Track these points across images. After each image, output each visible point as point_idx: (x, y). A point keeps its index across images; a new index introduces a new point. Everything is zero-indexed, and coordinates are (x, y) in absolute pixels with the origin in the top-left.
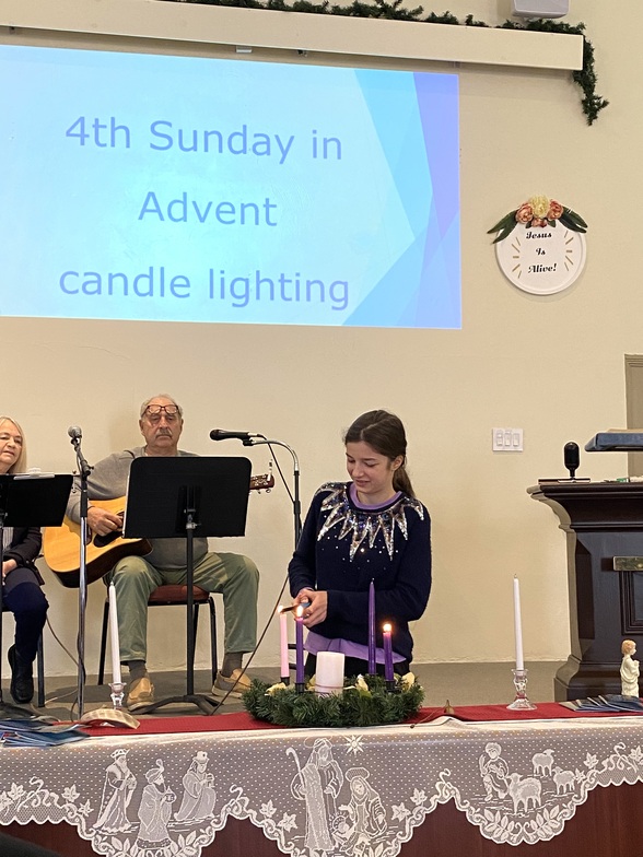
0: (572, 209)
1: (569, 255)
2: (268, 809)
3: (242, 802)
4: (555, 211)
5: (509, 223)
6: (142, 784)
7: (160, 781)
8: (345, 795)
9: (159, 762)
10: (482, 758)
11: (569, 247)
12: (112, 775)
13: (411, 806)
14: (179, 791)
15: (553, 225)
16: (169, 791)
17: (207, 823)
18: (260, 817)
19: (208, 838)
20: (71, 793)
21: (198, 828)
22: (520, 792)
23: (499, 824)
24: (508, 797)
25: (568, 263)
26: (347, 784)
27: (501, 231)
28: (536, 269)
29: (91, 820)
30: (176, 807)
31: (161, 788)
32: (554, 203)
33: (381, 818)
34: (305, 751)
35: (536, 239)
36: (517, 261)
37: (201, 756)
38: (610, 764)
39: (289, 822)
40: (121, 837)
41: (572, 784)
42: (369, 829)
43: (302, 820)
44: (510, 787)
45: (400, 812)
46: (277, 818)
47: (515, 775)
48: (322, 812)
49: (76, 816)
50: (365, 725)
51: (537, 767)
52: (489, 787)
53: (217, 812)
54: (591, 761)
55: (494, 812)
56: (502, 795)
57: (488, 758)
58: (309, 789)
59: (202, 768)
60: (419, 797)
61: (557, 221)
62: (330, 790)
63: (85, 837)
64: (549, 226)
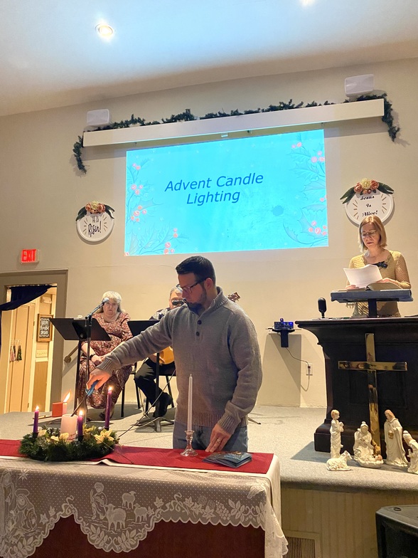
0: (384, 183)
1: (384, 206)
4: (374, 185)
5: (350, 194)
8: (13, 504)
10: (92, 492)
11: (384, 202)
13: (48, 516)
15: (375, 191)
23: (99, 535)
25: (384, 210)
26: (15, 498)
27: (346, 198)
28: (366, 214)
32: (373, 181)
33: (34, 521)
35: (366, 199)
36: (356, 211)
38: (171, 507)
41: (145, 516)
42: (25, 527)
44: (107, 513)
45: (44, 519)
47: (110, 505)
48: (3, 513)
51: (124, 502)
52: (94, 511)
54: (159, 502)
55: (96, 527)
56: (102, 517)
57: (95, 492)
60: (52, 512)
61: (377, 190)
64: (372, 193)
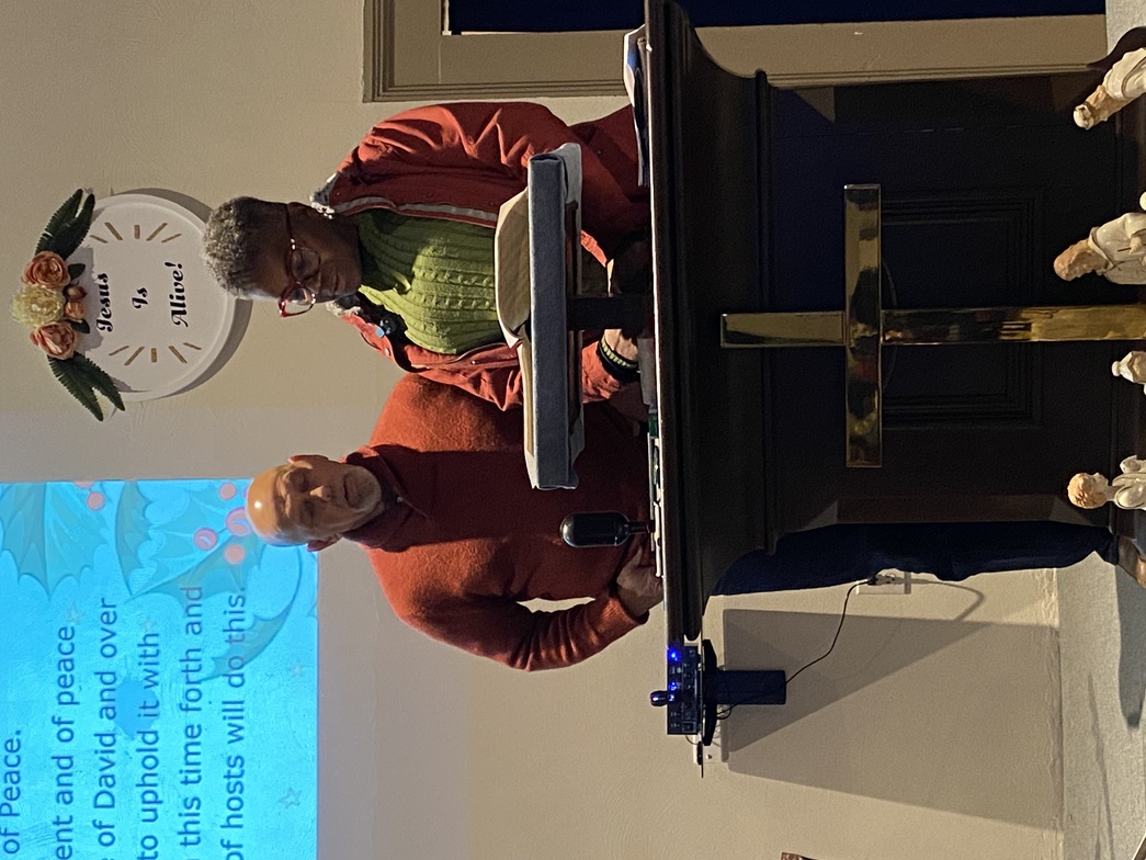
0: (40, 229)
1: (145, 234)
4: (49, 271)
5: (81, 376)
11: (127, 232)
15: (78, 270)
25: (163, 234)
27: (97, 393)
28: (179, 310)
32: (31, 277)
35: (111, 309)
36: (164, 354)
61: (73, 259)
64: (83, 281)
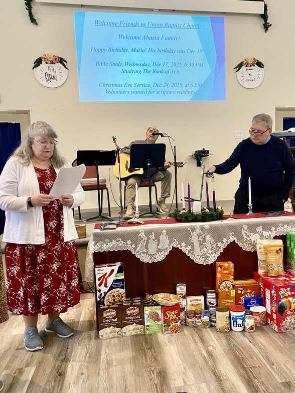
1: (259, 75)
2: (183, 244)
3: (176, 243)
6: (148, 239)
7: (154, 238)
8: (204, 240)
9: (153, 233)
10: (243, 229)
12: (140, 237)
13: (223, 243)
14: (159, 240)
16: (156, 240)
17: (167, 249)
18: (181, 247)
19: (167, 253)
20: (129, 242)
21: (164, 250)
22: (253, 238)
23: (248, 247)
24: (250, 239)
25: (259, 78)
26: (205, 237)
29: (135, 249)
30: (158, 245)
31: (154, 240)
33: (214, 246)
34: (193, 229)
36: (243, 78)
37: (164, 231)
38: (279, 230)
39: (189, 248)
40: (143, 253)
41: (268, 235)
42: (211, 249)
43: (193, 247)
44: (251, 237)
45: (220, 244)
46: (186, 247)
47: (252, 233)
48: (198, 245)
49: (131, 248)
50: (209, 221)
51: (258, 231)
52: (245, 237)
53: (169, 245)
54: (273, 229)
55: (247, 244)
56: (248, 239)
57: (244, 229)
58: (195, 239)
59: (165, 234)
60: (225, 240)
62: (200, 239)
63: (134, 253)
